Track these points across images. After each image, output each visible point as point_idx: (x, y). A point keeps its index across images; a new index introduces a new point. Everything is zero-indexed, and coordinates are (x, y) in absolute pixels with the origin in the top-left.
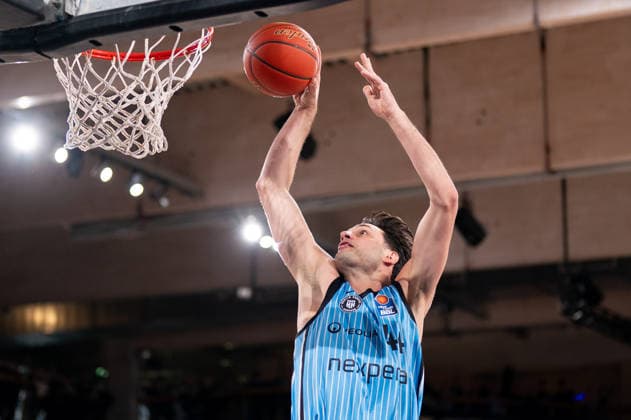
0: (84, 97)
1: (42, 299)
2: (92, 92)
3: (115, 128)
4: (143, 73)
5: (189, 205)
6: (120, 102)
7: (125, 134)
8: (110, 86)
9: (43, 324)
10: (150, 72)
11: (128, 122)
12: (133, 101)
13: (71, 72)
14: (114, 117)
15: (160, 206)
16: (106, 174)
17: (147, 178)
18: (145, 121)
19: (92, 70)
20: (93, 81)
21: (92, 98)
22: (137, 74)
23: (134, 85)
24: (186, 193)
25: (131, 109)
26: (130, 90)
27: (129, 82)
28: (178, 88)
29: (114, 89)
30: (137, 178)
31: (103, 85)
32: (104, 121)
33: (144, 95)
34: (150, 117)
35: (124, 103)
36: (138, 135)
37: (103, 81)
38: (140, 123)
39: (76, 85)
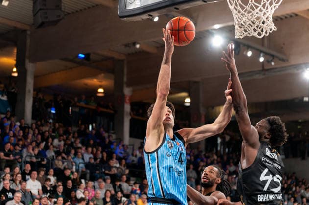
0: (240, 15)
2: (243, 12)
3: (252, 26)
4: (262, 4)
6: (253, 16)
7: (256, 28)
8: (249, 9)
10: (265, 4)
11: (257, 24)
12: (258, 15)
13: (234, 5)
14: (252, 22)
15: (271, 65)
17: (266, 54)
18: (264, 23)
19: (241, 3)
20: (243, 8)
21: (242, 14)
22: (260, 4)
23: (259, 9)
25: (258, 18)
26: (257, 10)
27: (257, 7)
28: (276, 8)
29: (251, 10)
30: (262, 55)
31: (247, 9)
32: (248, 24)
33: (263, 12)
34: (266, 20)
35: (255, 16)
36: (261, 29)
37: (247, 7)
38: (261, 24)
39: (236, 10)
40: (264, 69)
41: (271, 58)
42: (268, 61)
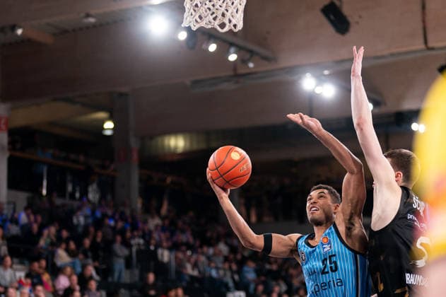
1: (175, 131)
5: (267, 66)
9: (176, 148)
15: (248, 67)
16: (213, 48)
17: (240, 49)
24: (265, 58)
30: (232, 49)
40: (236, 73)
41: (248, 56)
42: (242, 61)
